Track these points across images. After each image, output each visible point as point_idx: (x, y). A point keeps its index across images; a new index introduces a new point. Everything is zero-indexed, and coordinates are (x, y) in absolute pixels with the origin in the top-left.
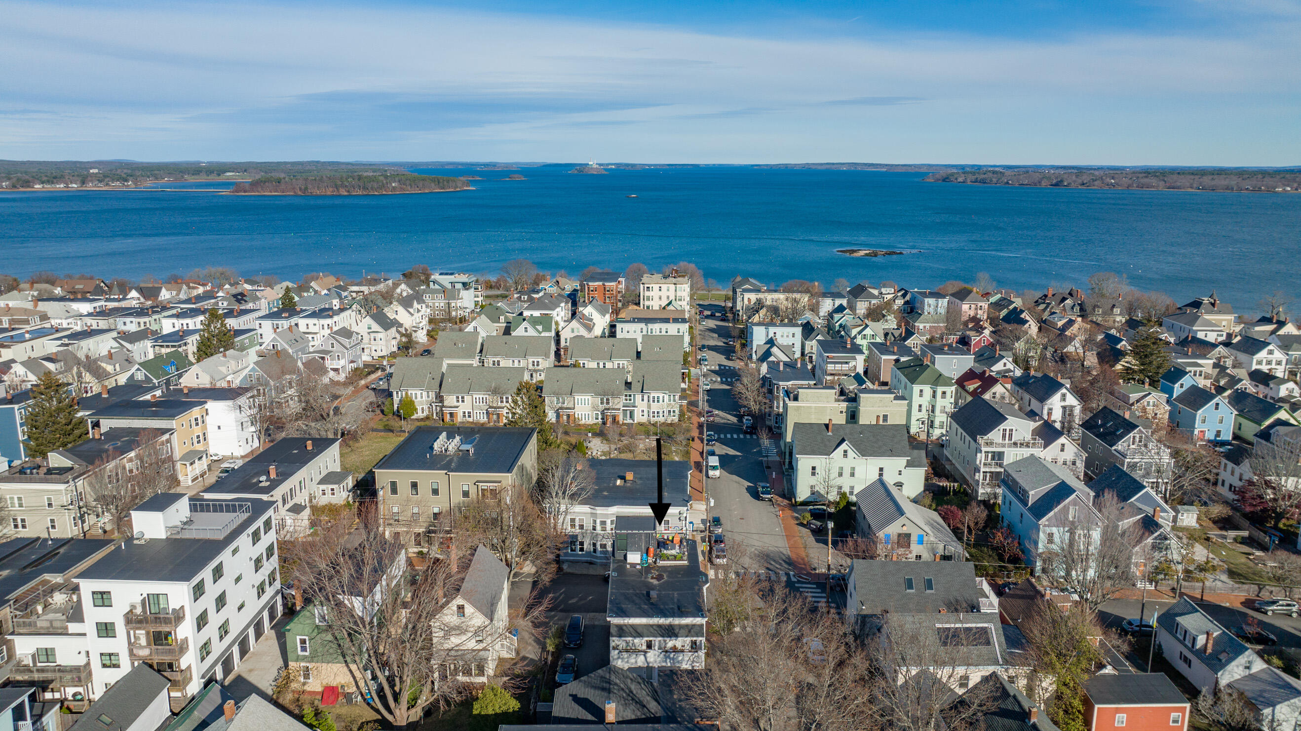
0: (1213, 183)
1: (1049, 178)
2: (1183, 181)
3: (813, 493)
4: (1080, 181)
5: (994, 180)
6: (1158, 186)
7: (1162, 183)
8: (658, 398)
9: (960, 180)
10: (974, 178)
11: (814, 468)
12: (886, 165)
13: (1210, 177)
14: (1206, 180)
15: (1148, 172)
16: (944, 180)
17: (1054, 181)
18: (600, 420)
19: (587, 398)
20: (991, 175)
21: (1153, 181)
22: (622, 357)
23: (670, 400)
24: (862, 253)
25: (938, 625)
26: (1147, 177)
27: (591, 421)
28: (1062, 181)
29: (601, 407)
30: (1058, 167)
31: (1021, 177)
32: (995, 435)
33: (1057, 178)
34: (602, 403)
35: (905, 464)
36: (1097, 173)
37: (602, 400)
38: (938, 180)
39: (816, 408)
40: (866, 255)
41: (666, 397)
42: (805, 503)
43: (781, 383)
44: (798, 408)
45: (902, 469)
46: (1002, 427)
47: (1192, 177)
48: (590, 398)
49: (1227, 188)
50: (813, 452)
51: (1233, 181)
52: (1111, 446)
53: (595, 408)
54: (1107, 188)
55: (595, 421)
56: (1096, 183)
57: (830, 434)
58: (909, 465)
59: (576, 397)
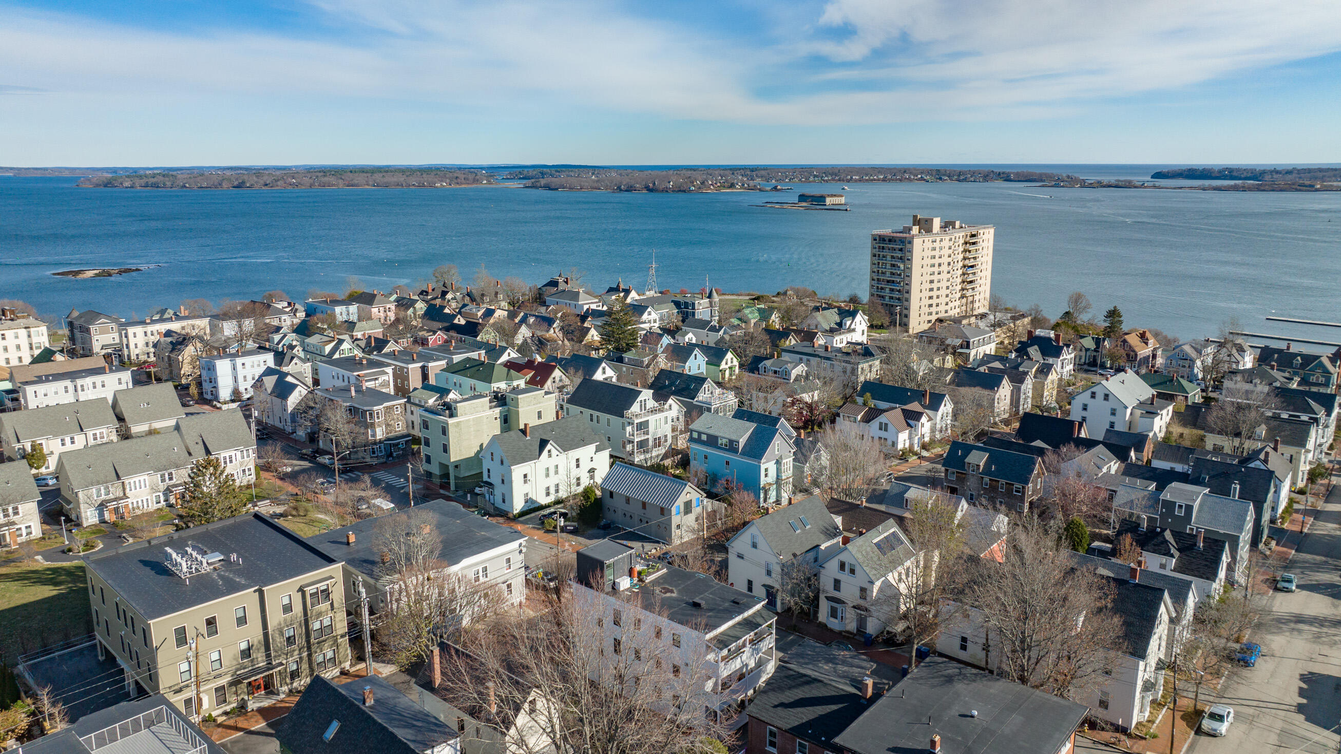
0: (385, 180)
1: (229, 180)
2: (360, 179)
3: (526, 502)
4: (262, 182)
5: (169, 184)
6: (337, 185)
7: (341, 181)
8: (231, 457)
9: (127, 184)
10: (143, 182)
11: (525, 476)
12: (11, 169)
13: (381, 175)
14: (378, 177)
15: (325, 171)
16: (105, 186)
17: (236, 183)
18: (163, 503)
19: (142, 478)
20: (161, 178)
21: (332, 179)
22: (98, 424)
23: (243, 457)
24: (90, 274)
25: (875, 541)
26: (325, 176)
27: (153, 507)
28: (243, 182)
29: (162, 487)
30: (231, 168)
31: (198, 179)
32: (635, 408)
33: (237, 179)
34: (163, 480)
35: (594, 450)
36: (278, 173)
37: (163, 476)
38: (98, 185)
39: (473, 419)
40: (97, 275)
41: (239, 453)
42: (522, 514)
43: (375, 408)
44: (458, 423)
45: (593, 455)
46: (639, 399)
47: (365, 175)
48: (146, 477)
49: (398, 185)
50: (524, 460)
51: (401, 179)
52: (693, 399)
53: (154, 489)
54: (290, 188)
55: (156, 506)
56: (279, 183)
57: (528, 438)
58: (598, 450)
59: (127, 482)
